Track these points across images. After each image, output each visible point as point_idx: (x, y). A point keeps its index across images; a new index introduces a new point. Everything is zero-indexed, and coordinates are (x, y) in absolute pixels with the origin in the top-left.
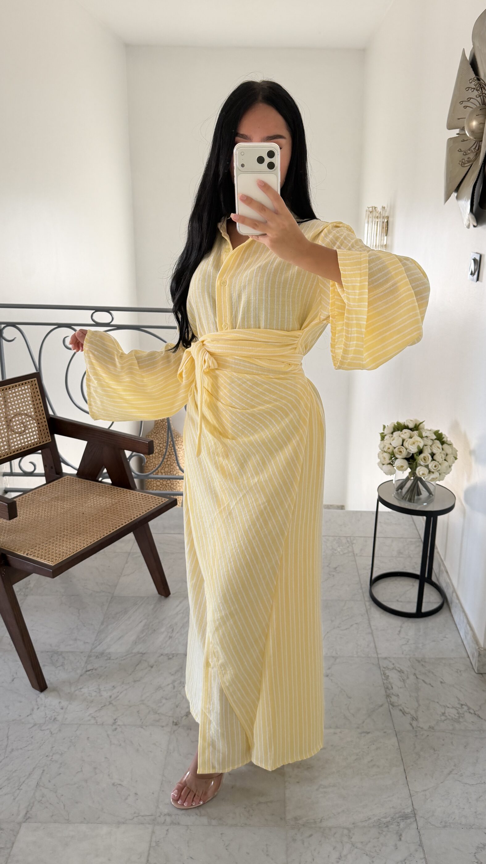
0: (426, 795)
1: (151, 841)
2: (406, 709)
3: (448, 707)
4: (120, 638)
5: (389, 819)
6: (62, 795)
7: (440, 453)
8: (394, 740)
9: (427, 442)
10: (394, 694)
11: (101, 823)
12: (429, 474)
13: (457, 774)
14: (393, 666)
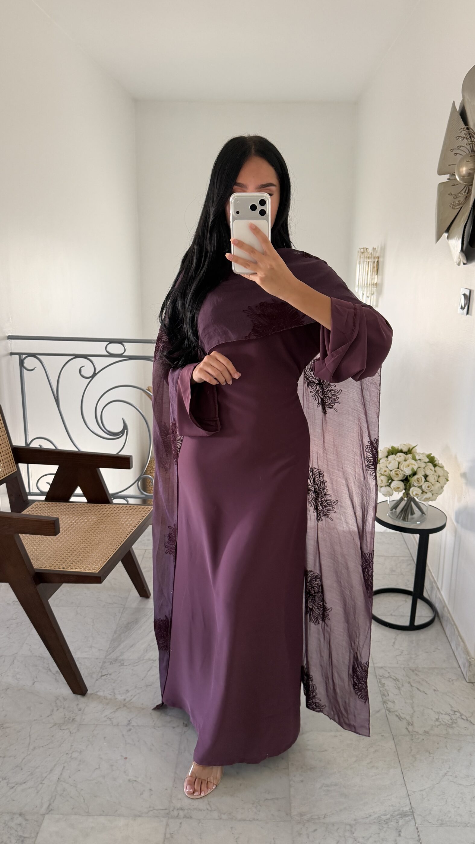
0: (423, 795)
1: (165, 833)
2: (402, 715)
3: (442, 714)
4: (132, 646)
5: (388, 817)
6: (82, 790)
7: (433, 475)
8: (391, 744)
9: (420, 465)
10: (390, 700)
11: (118, 816)
12: (422, 495)
13: (451, 776)
14: (388, 675)
